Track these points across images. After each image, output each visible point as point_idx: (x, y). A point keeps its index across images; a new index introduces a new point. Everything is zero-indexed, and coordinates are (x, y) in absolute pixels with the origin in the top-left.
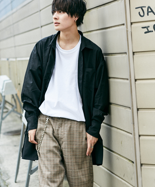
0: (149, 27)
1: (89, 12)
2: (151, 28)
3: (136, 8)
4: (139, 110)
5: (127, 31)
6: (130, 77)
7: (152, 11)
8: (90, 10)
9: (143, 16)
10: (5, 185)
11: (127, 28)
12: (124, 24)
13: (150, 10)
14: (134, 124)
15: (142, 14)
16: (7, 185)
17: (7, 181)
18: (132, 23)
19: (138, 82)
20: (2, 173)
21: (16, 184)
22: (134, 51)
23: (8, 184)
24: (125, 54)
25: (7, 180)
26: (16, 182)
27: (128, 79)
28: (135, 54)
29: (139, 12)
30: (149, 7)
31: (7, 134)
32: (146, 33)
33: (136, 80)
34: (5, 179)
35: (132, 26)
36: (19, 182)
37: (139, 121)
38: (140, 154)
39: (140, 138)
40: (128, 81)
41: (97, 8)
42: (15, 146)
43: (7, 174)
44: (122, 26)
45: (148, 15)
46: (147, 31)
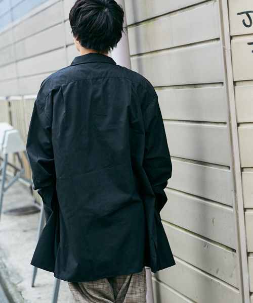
1: (155, 21)
3: (239, 14)
4: (245, 169)
5: (224, 50)
6: (230, 120)
8: (156, 19)
9: (250, 26)
10: (16, 291)
11: (224, 44)
12: (218, 39)
14: (235, 191)
15: (248, 23)
16: (20, 291)
17: (19, 285)
18: (231, 38)
19: (242, 127)
20: (10, 273)
21: (34, 289)
22: (235, 80)
23: (22, 290)
24: (221, 85)
25: (19, 283)
26: (33, 286)
27: (225, 123)
28: (237, 84)
29: (244, 20)
31: (9, 213)
33: (238, 124)
34: (16, 282)
35: (232, 41)
36: (39, 286)
37: (244, 187)
38: (246, 238)
39: (245, 213)
40: (226, 126)
41: (168, 15)
42: (25, 231)
43: (18, 274)
44: (215, 42)
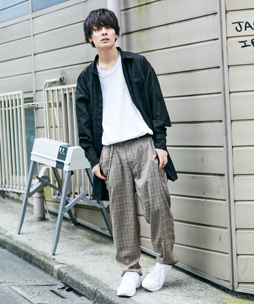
0: (246, 41)
1: (149, 31)
2: (249, 43)
3: (233, 23)
4: (233, 121)
5: (222, 46)
6: (224, 90)
7: (250, 26)
8: (151, 29)
9: (241, 31)
11: (222, 42)
12: (217, 39)
13: (247, 25)
14: (226, 136)
15: (239, 29)
18: (228, 38)
22: (229, 65)
24: (218, 68)
26: (19, 234)
27: (220, 93)
28: (231, 67)
29: (236, 27)
30: (247, 23)
32: (242, 47)
33: (230, 93)
35: (228, 40)
36: (23, 233)
39: (233, 149)
40: (221, 95)
45: (246, 30)
46: (244, 45)
